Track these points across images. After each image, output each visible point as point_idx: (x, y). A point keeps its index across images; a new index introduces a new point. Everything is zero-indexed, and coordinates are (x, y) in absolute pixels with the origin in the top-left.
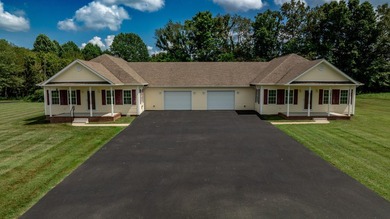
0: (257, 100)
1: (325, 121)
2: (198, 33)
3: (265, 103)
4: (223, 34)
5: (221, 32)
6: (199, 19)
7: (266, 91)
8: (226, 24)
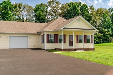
0: (42, 41)
1: (83, 51)
2: (3, 11)
3: (47, 42)
4: (18, 13)
5: (17, 12)
6: (4, 4)
7: (48, 35)
8: (20, 8)
